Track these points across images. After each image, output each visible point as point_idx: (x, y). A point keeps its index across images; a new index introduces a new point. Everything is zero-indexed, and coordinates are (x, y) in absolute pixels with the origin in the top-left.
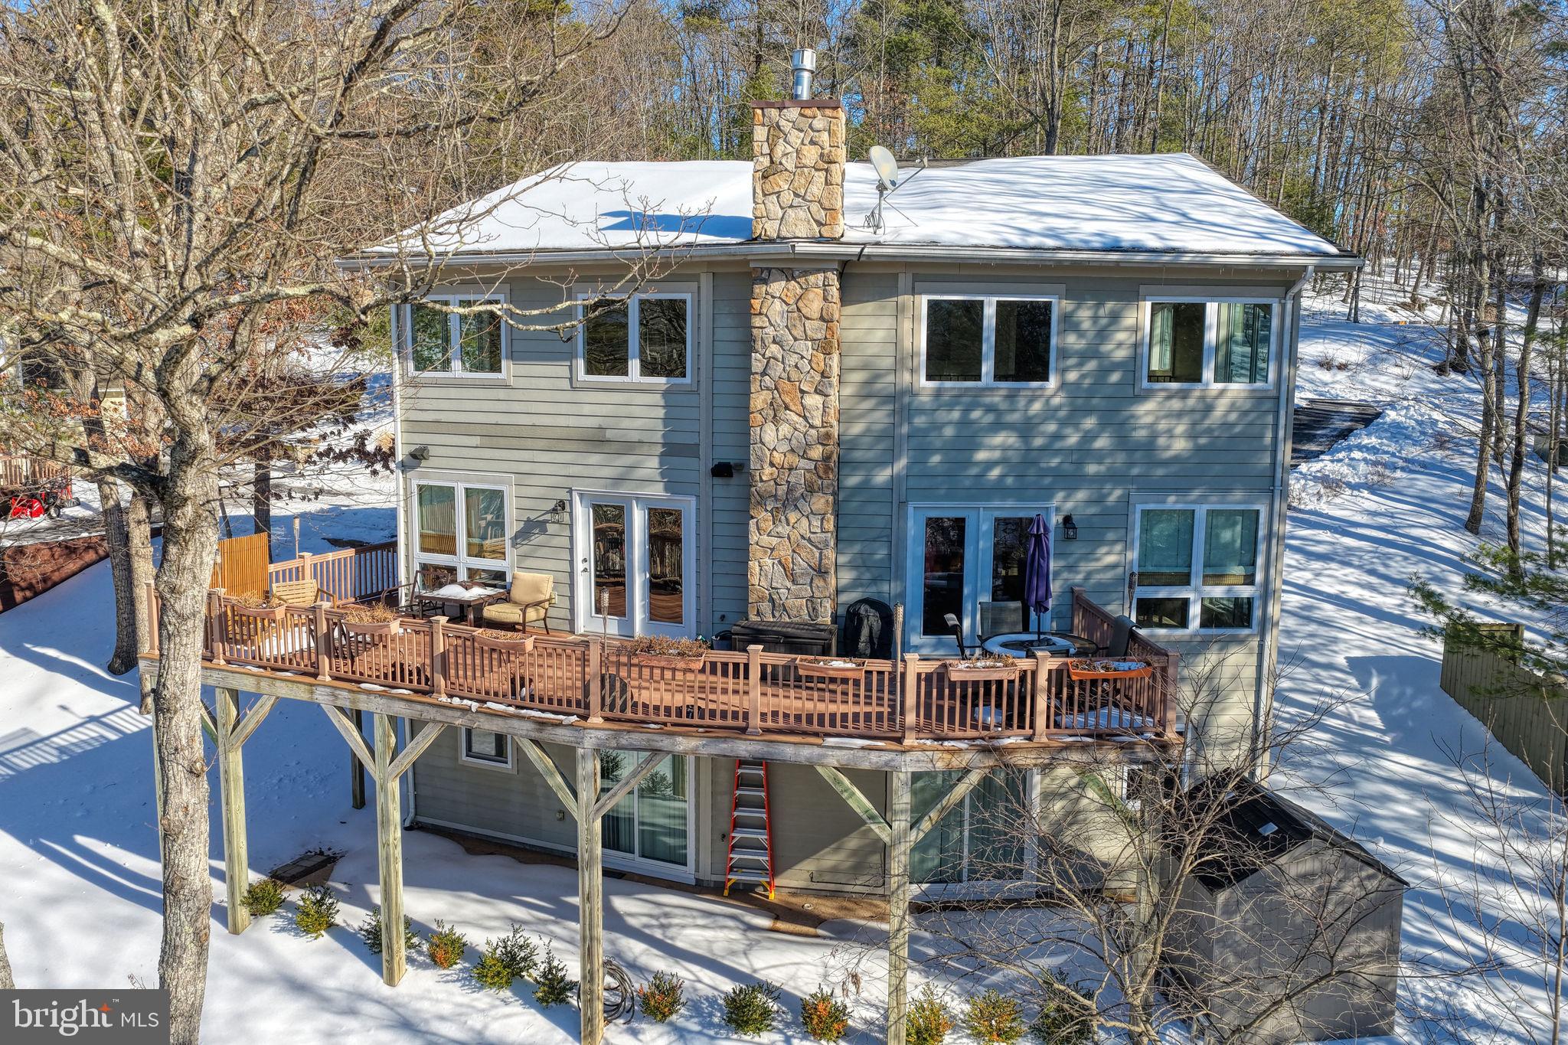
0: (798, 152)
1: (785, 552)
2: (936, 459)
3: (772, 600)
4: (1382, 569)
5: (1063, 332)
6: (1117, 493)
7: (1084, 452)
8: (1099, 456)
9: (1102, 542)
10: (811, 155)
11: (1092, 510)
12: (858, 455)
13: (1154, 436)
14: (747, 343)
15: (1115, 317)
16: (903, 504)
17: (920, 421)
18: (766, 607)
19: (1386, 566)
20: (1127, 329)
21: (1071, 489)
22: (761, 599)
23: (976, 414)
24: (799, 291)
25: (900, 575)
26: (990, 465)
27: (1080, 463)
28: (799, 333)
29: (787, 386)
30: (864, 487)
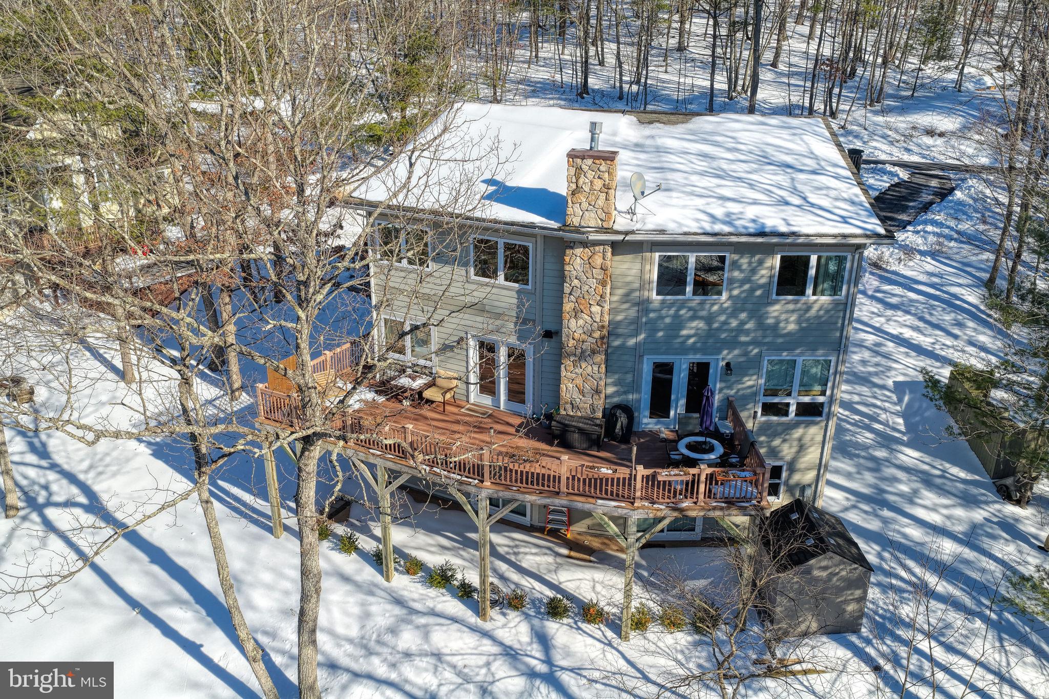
0: (591, 182)
1: (579, 381)
2: (661, 334)
3: (572, 404)
4: (927, 317)
5: (731, 270)
6: (756, 351)
7: (740, 330)
8: (747, 333)
9: (747, 375)
10: (598, 184)
11: (742, 359)
12: (620, 331)
13: (777, 323)
14: (562, 277)
15: (761, 263)
16: (641, 356)
17: (652, 315)
18: (569, 406)
19: (931, 314)
20: (767, 268)
21: (731, 349)
22: (567, 403)
23: (682, 312)
24: (590, 254)
25: (638, 390)
26: (689, 337)
27: (736, 336)
28: (590, 275)
29: (583, 301)
30: (622, 347)
